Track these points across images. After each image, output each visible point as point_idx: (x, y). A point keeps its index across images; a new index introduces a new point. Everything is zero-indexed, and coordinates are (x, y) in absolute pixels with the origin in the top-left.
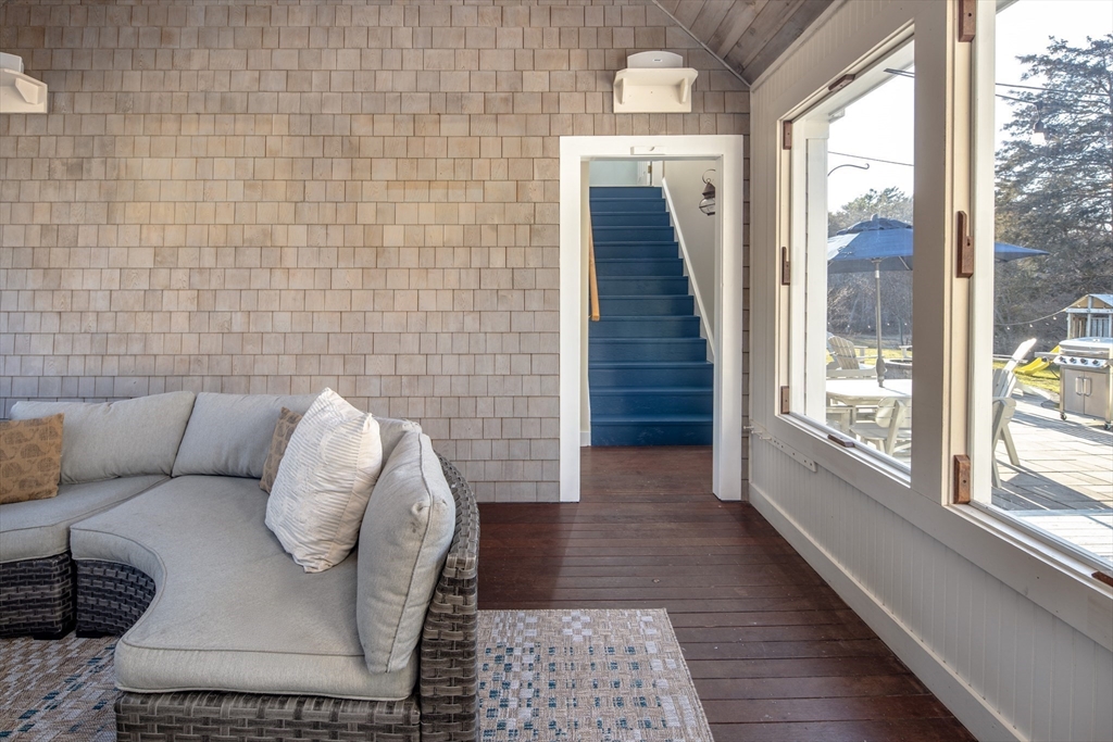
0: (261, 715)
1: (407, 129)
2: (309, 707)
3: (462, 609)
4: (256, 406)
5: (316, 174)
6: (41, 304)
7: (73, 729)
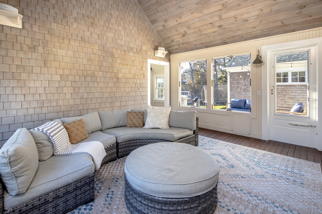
1: (123, 53)
5: (105, 60)
6: (16, 92)
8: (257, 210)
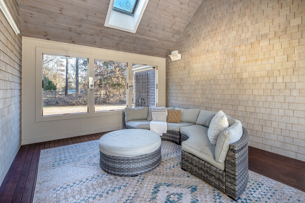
0: (199, 161)
1: (249, 47)
2: (206, 164)
3: (234, 156)
4: (209, 113)
5: (226, 62)
6: (180, 92)
7: (178, 156)
8: (86, 189)
